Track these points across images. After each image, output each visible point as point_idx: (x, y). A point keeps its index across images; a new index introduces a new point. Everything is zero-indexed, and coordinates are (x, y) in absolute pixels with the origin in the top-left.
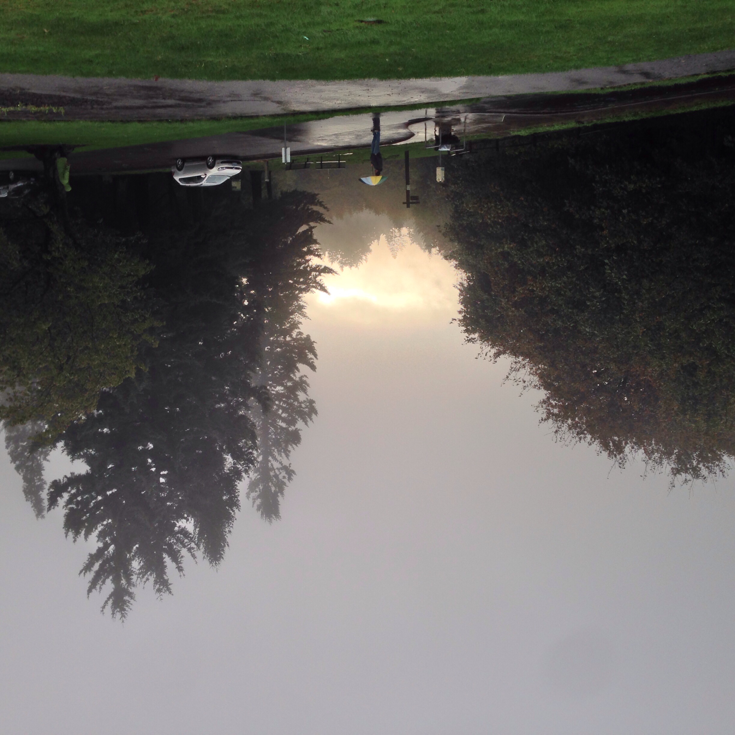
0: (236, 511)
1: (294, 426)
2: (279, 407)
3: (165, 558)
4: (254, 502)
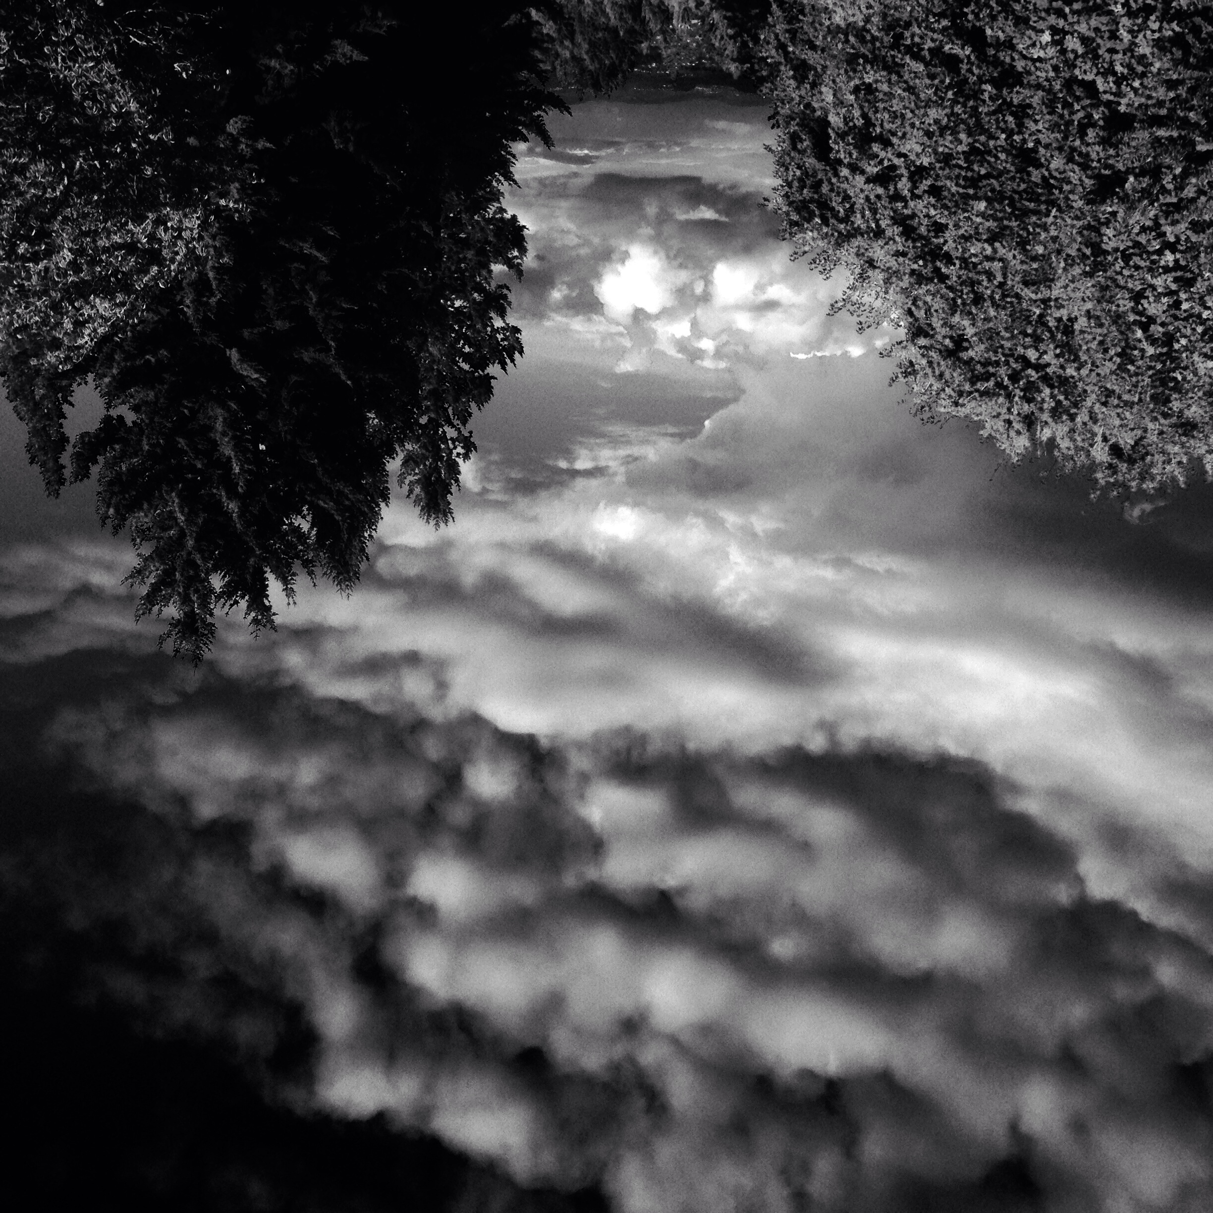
0: (383, 505)
1: (483, 371)
2: (460, 336)
3: (266, 572)
4: (411, 491)
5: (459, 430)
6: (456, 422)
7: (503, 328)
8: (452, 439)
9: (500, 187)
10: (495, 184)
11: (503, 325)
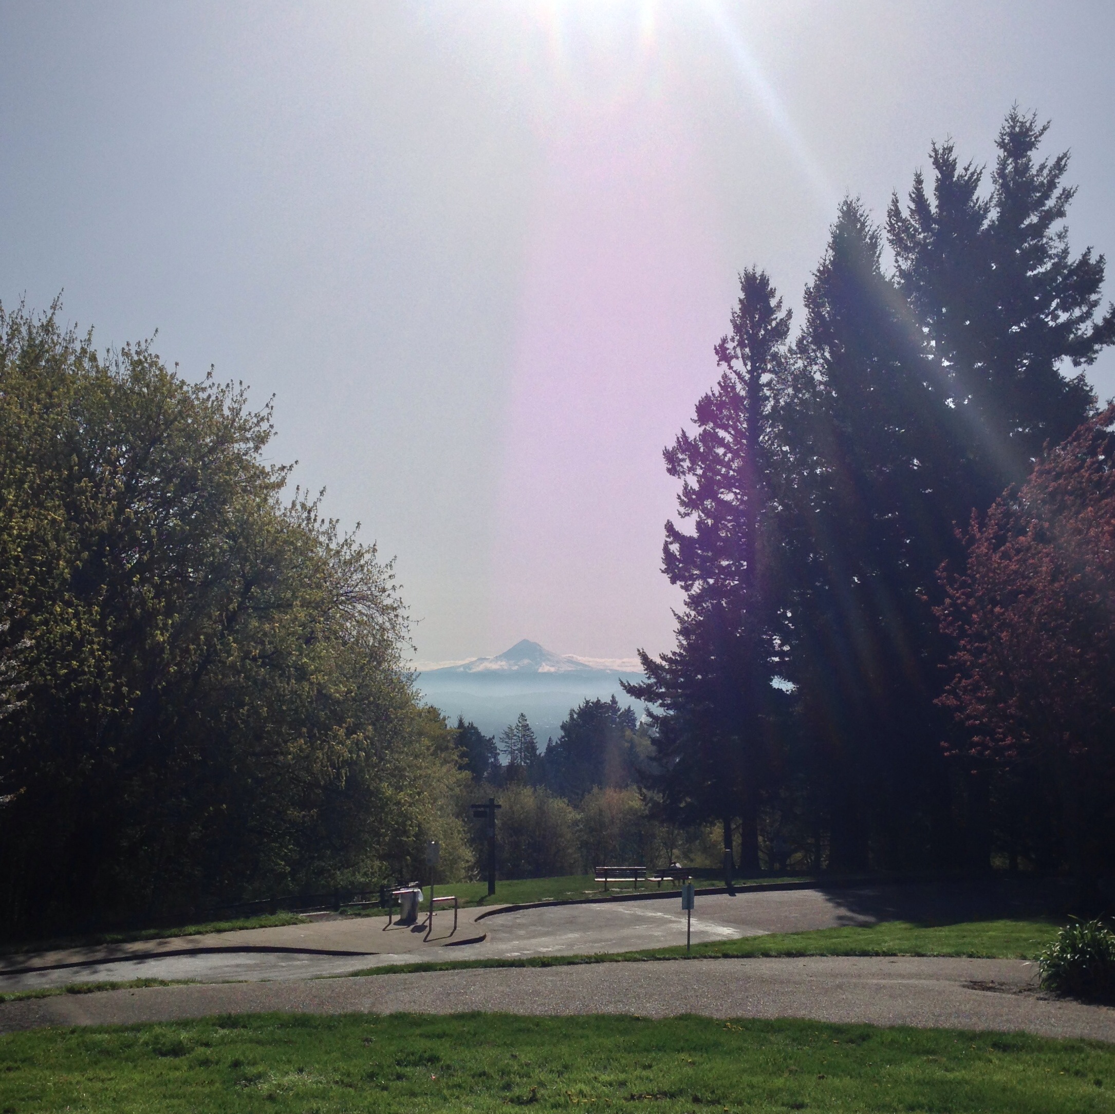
1: (705, 429)
2: (728, 465)
3: (937, 207)
4: (780, 302)
5: (731, 368)
6: (733, 376)
7: (684, 473)
8: (737, 358)
9: (688, 610)
10: (693, 613)
11: (683, 477)
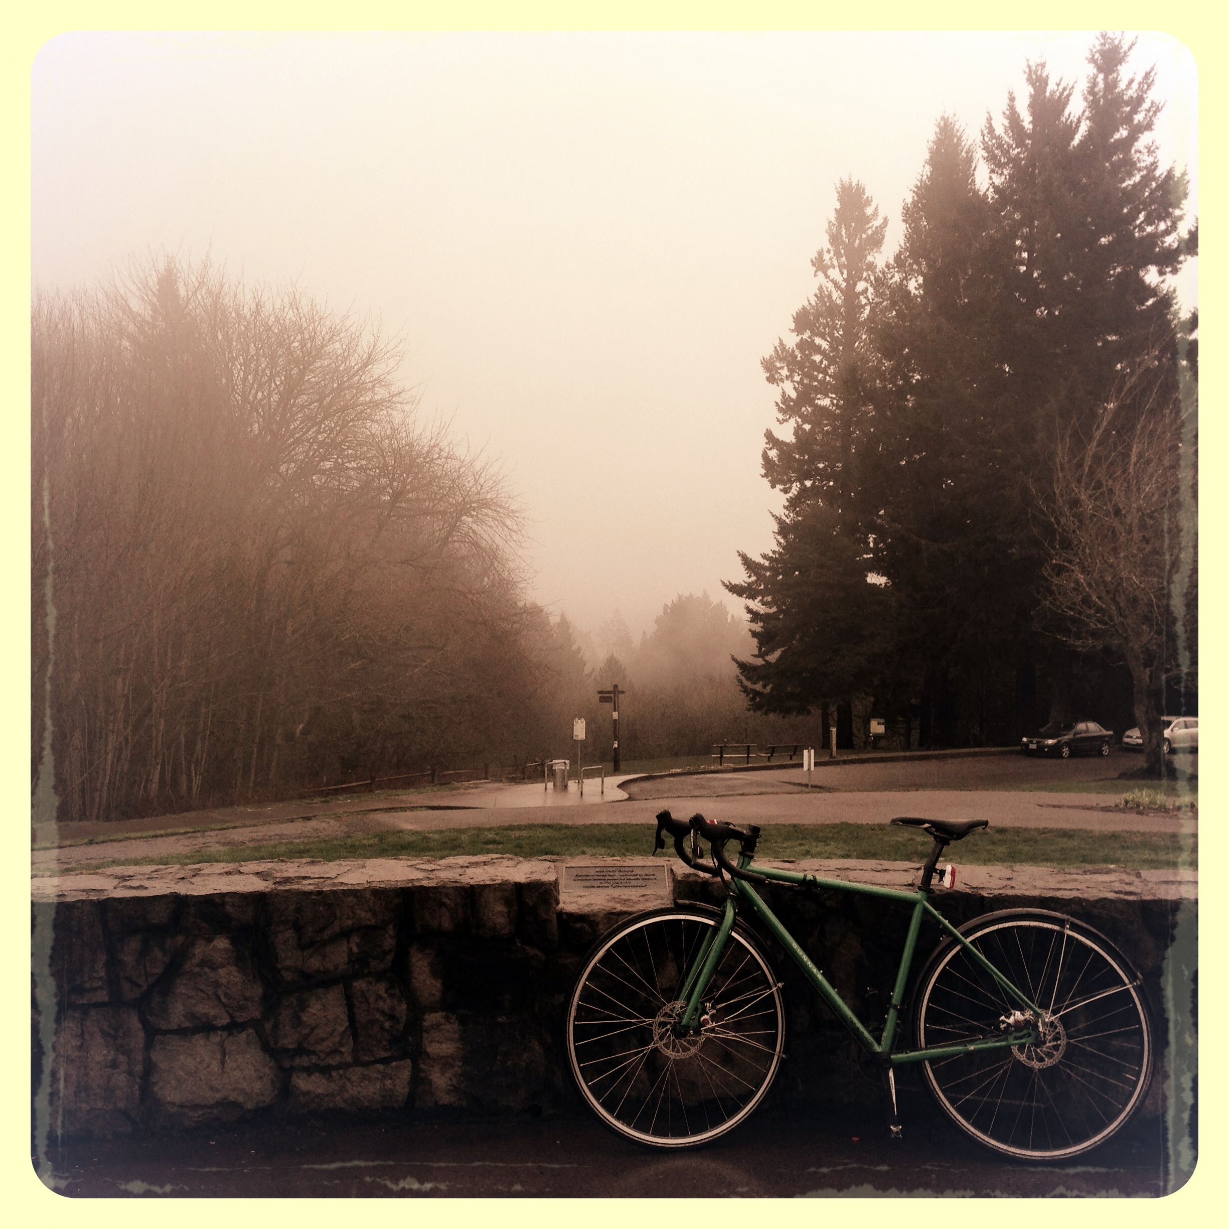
1: (801, 338)
4: (876, 210)
5: (827, 277)
6: (830, 286)
7: (782, 380)
8: (834, 267)
11: (781, 384)
